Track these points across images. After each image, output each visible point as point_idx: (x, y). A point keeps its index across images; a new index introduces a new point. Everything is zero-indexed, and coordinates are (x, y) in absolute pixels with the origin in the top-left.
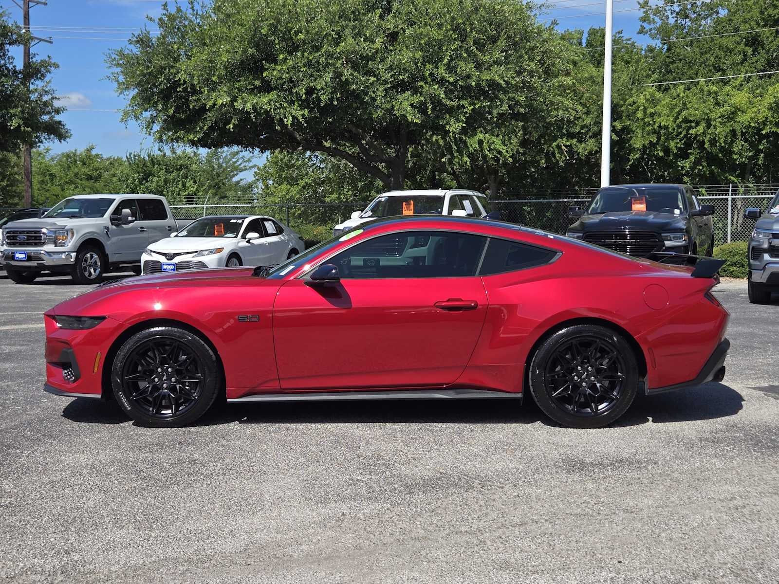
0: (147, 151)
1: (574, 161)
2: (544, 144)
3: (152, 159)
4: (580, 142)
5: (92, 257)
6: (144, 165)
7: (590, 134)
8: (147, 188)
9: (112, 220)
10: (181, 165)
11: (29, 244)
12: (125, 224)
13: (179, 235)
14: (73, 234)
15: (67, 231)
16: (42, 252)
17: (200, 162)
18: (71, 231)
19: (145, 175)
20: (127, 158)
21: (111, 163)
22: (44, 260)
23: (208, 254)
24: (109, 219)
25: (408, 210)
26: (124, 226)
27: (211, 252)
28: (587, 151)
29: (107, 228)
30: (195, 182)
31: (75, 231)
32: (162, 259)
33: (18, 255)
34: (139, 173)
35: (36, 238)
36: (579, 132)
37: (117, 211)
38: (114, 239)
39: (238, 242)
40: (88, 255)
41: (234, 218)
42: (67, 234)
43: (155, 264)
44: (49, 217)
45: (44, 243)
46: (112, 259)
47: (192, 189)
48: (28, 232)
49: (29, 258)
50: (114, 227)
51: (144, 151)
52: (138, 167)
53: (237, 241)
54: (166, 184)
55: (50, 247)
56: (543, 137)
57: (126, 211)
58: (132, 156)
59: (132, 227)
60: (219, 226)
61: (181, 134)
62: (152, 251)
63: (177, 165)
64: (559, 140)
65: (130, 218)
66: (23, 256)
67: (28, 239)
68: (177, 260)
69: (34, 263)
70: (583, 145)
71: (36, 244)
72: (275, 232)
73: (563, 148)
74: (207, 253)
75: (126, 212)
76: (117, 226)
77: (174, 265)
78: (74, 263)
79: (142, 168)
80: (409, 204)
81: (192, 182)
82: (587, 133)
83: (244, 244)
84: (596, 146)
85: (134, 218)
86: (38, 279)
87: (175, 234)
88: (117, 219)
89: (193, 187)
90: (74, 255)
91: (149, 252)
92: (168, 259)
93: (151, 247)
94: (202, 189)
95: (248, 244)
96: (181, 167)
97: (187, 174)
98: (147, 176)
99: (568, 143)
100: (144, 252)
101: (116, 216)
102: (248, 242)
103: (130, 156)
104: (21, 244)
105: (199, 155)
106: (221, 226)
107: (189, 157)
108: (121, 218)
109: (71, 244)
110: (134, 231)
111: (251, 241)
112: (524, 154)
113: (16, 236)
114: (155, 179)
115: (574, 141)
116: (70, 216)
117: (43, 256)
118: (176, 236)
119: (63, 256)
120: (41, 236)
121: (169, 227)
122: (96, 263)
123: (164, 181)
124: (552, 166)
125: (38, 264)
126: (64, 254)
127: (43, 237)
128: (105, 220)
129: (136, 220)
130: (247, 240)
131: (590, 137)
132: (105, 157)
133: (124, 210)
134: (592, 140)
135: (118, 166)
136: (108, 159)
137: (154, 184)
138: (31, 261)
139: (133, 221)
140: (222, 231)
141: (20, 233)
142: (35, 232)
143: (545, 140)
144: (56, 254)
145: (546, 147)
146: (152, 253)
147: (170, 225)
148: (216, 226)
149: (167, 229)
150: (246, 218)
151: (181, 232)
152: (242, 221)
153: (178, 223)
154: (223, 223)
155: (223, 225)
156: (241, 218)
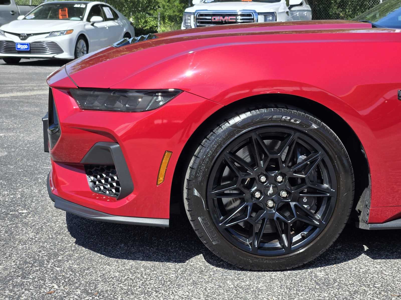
23: (60, 35)
27: (62, 33)
32: (16, 39)
39: (85, 25)
41: (78, 3)
43: (10, 44)
53: (83, 24)
60: (63, 10)
62: (5, 32)
68: (30, 40)
72: (112, 17)
74: (58, 34)
77: (28, 45)
83: (89, 26)
87: (23, 17)
91: (3, 33)
92: (22, 39)
93: (4, 28)
95: (92, 27)
102: (92, 25)
106: (65, 10)
111: (95, 25)
118: (25, 19)
130: (91, 23)
140: (66, 15)
146: (6, 34)
147: (13, 10)
148: (60, 10)
149: (12, 13)
150: (88, 3)
151: (28, 15)
152: (85, 6)
153: (20, 8)
154: (67, 7)
155: (67, 9)
156: (84, 3)
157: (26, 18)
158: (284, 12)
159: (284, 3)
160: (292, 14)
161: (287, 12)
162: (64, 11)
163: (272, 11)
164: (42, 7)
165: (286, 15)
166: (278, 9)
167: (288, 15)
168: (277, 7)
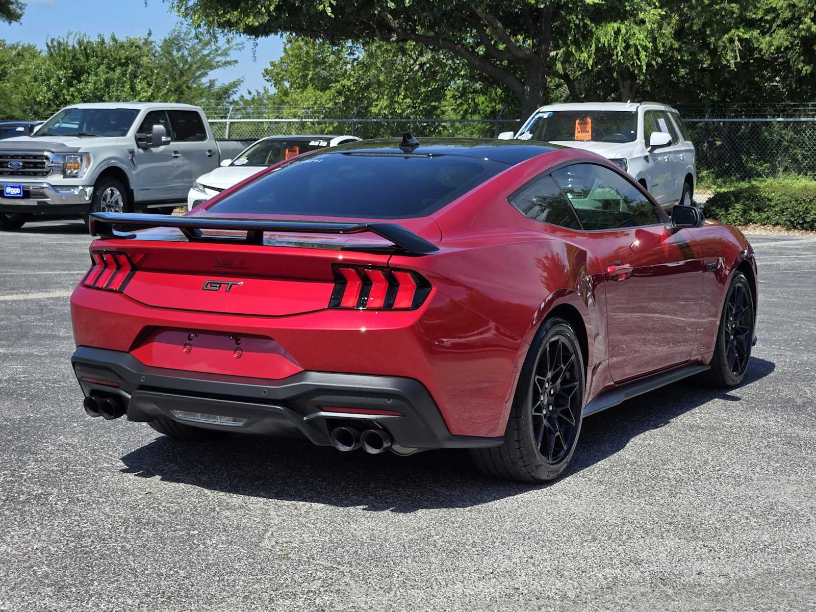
0: (77, 37)
1: (752, 61)
2: (710, 36)
3: (85, 49)
4: (763, 34)
5: (112, 194)
6: (73, 57)
7: (779, 22)
8: (79, 91)
9: (138, 140)
10: (126, 58)
11: (24, 174)
12: (153, 146)
13: (236, 163)
14: (89, 160)
15: (81, 155)
16: (45, 185)
17: (153, 54)
18: (85, 156)
19: (74, 71)
20: (48, 46)
21: (18, 54)
22: (47, 197)
24: (133, 139)
25: (582, 131)
26: (154, 150)
28: (773, 48)
29: (132, 152)
30: (149, 85)
31: (91, 156)
33: (9, 190)
34: (65, 68)
35: (35, 165)
36: (762, 18)
37: (146, 126)
38: (141, 167)
40: (108, 191)
41: (315, 139)
42: (81, 160)
44: (44, 135)
45: (47, 173)
46: (138, 197)
47: (145, 94)
48: (23, 157)
49: (26, 194)
50: (141, 151)
51: (73, 35)
52: (64, 60)
54: (107, 86)
55: (56, 179)
56: (710, 26)
57: (158, 128)
58: (55, 43)
59: (163, 151)
60: (291, 149)
61: (234, 16)
62: (205, 186)
63: (120, 59)
64: (733, 31)
65: (164, 139)
66: (17, 191)
67: (24, 167)
69: (32, 202)
70: (768, 38)
71: (35, 174)
73: (737, 43)
75: (158, 130)
76: (145, 148)
78: (90, 202)
79: (71, 63)
80: (586, 123)
81: (144, 84)
82: (774, 20)
84: (787, 40)
85: (169, 139)
86: (27, 225)
87: (229, 161)
88: (145, 139)
89: (146, 91)
90: (89, 190)
91: (201, 188)
93: (202, 180)
94: (160, 94)
96: (127, 62)
97: (136, 71)
98: (78, 74)
99: (746, 36)
100: (191, 187)
101: (143, 135)
103: (52, 43)
104: (13, 174)
105: (151, 43)
106: (295, 151)
107: (136, 47)
108: (151, 137)
109: (87, 173)
110: (164, 157)
112: (679, 50)
113: (7, 163)
114: (92, 78)
115: (756, 33)
116: (78, 133)
117: (47, 192)
118: (232, 165)
119: (76, 192)
120: (44, 163)
121: (210, 151)
122: (117, 202)
123: (105, 81)
124: (718, 70)
125: (38, 202)
126: (76, 189)
127: (47, 163)
128: (128, 140)
129: (172, 140)
131: (778, 26)
132: (9, 43)
133: (156, 127)
134: (782, 32)
135: (29, 58)
136: (13, 47)
137: (90, 86)
138: (29, 197)
139: (167, 143)
141: (12, 157)
142: (35, 157)
143: (712, 30)
144: (64, 188)
145: (713, 39)
146: (206, 189)
147: (210, 149)
148: (287, 150)
149: (209, 154)
150: (332, 138)
151: (238, 159)
152: (326, 143)
153: (220, 146)
154: (298, 146)
155: (298, 149)
156: (325, 139)
157: (235, 163)
158: (640, 157)
159: (641, 143)
160: (654, 160)
161: (646, 158)
162: (293, 151)
163: (618, 157)
164: (259, 145)
165: (644, 161)
166: (631, 153)
167: (648, 161)
168: (630, 149)
